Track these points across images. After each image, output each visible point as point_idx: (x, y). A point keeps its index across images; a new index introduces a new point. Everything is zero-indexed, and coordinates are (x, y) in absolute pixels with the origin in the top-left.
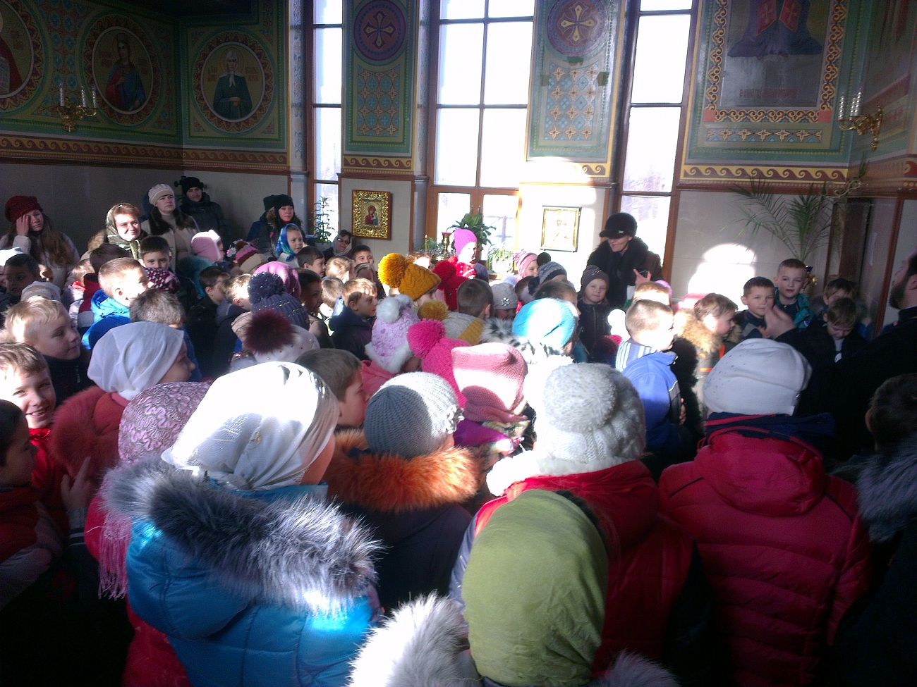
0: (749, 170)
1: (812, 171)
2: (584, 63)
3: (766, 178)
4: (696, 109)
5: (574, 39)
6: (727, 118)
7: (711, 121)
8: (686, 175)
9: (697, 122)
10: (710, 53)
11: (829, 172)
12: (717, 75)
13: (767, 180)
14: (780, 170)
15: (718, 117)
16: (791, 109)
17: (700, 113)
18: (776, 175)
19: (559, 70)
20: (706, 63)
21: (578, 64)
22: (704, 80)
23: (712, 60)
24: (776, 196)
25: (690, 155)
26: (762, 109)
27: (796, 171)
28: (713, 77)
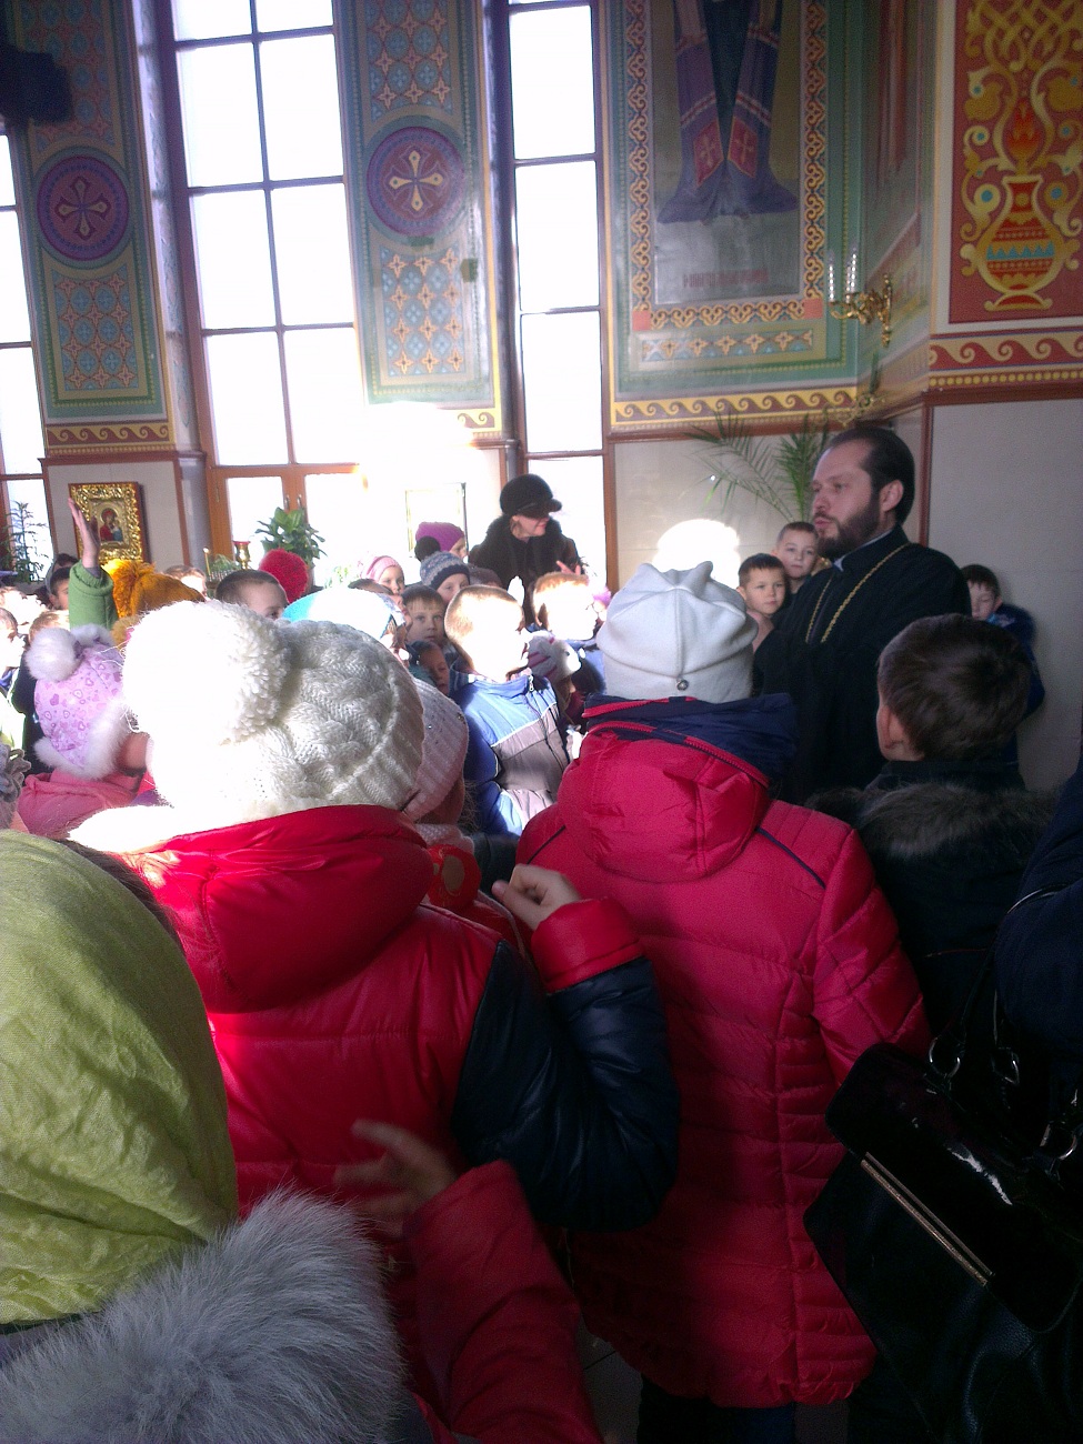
0: (712, 402)
1: (805, 396)
2: (435, 247)
3: (737, 412)
4: (620, 311)
5: (414, 206)
6: (669, 323)
7: (645, 328)
8: (619, 418)
9: (625, 331)
10: (631, 220)
11: (829, 394)
12: (644, 253)
13: (741, 416)
14: (758, 399)
15: (656, 321)
16: (763, 300)
17: (628, 317)
18: (753, 408)
19: (397, 258)
20: (626, 236)
21: (427, 248)
22: (627, 263)
23: (635, 230)
24: (757, 440)
25: (621, 386)
26: (719, 304)
27: (782, 397)
28: (640, 258)
